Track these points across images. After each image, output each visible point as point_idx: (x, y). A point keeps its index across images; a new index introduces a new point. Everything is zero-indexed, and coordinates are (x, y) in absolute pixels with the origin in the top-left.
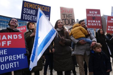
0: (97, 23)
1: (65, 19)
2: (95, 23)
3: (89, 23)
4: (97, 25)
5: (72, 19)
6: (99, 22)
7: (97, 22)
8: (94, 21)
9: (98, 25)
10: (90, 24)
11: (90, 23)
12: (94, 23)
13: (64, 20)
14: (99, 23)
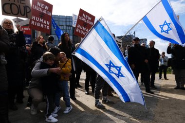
0: (45, 24)
1: (10, 2)
2: (43, 23)
3: (33, 20)
4: (44, 26)
5: (25, 5)
6: (48, 23)
7: (45, 22)
8: (41, 20)
9: (46, 27)
10: (35, 23)
11: (35, 21)
12: (41, 23)
13: (9, 5)
14: (48, 25)
